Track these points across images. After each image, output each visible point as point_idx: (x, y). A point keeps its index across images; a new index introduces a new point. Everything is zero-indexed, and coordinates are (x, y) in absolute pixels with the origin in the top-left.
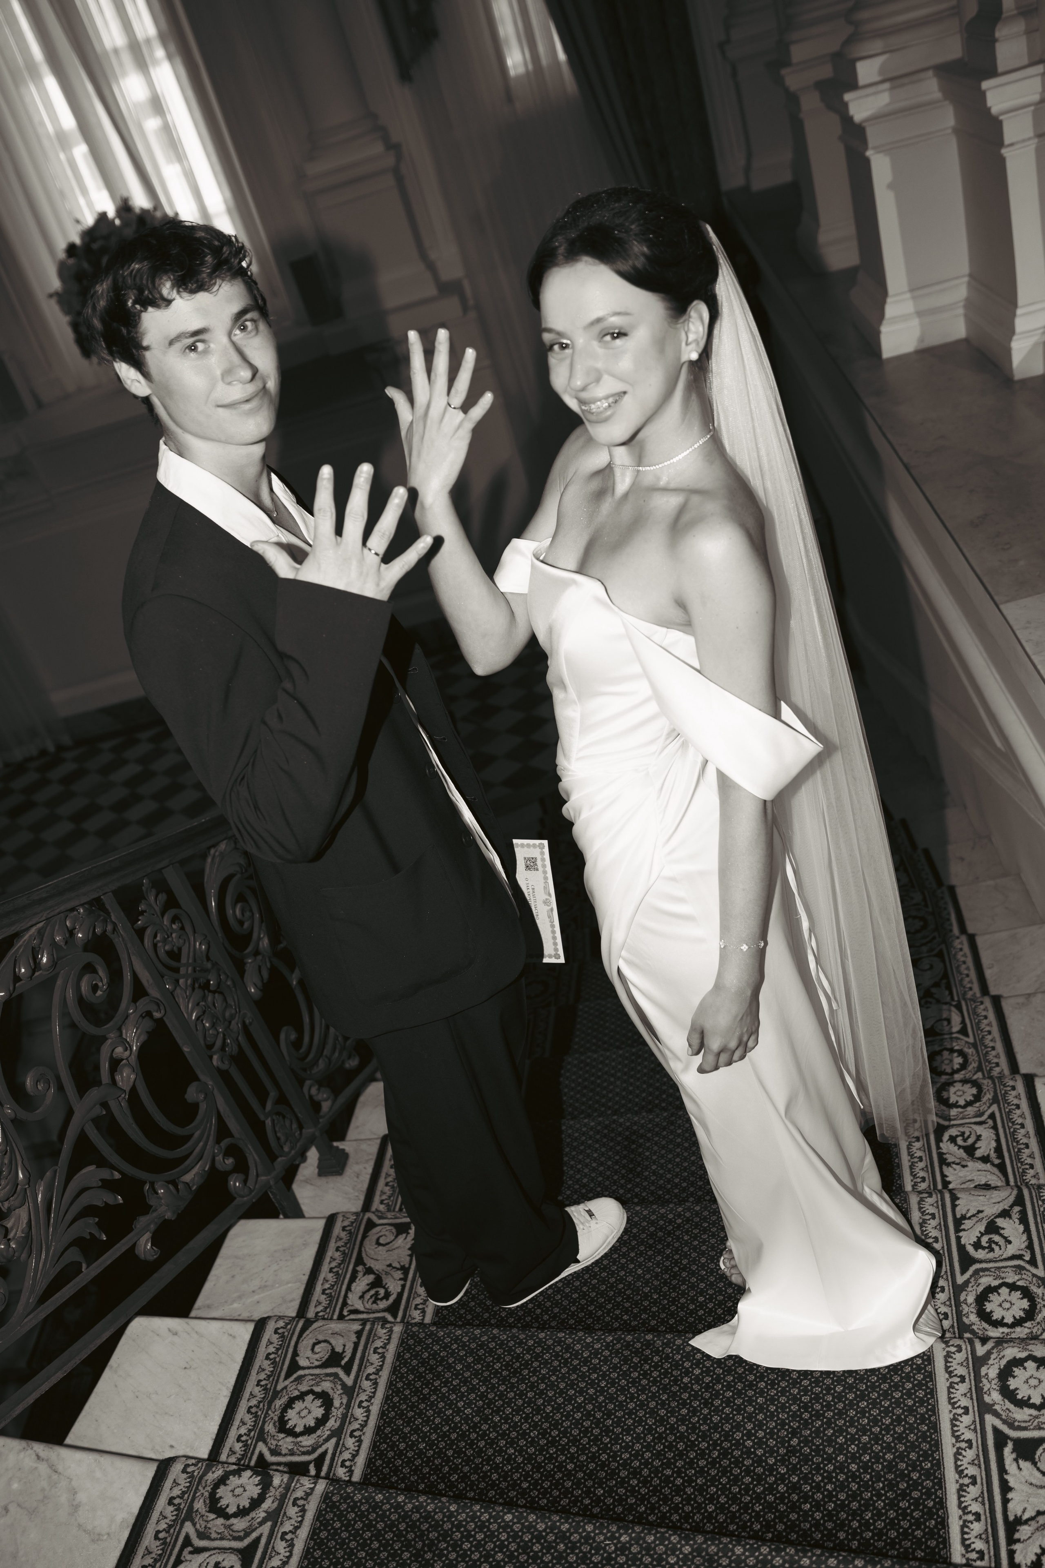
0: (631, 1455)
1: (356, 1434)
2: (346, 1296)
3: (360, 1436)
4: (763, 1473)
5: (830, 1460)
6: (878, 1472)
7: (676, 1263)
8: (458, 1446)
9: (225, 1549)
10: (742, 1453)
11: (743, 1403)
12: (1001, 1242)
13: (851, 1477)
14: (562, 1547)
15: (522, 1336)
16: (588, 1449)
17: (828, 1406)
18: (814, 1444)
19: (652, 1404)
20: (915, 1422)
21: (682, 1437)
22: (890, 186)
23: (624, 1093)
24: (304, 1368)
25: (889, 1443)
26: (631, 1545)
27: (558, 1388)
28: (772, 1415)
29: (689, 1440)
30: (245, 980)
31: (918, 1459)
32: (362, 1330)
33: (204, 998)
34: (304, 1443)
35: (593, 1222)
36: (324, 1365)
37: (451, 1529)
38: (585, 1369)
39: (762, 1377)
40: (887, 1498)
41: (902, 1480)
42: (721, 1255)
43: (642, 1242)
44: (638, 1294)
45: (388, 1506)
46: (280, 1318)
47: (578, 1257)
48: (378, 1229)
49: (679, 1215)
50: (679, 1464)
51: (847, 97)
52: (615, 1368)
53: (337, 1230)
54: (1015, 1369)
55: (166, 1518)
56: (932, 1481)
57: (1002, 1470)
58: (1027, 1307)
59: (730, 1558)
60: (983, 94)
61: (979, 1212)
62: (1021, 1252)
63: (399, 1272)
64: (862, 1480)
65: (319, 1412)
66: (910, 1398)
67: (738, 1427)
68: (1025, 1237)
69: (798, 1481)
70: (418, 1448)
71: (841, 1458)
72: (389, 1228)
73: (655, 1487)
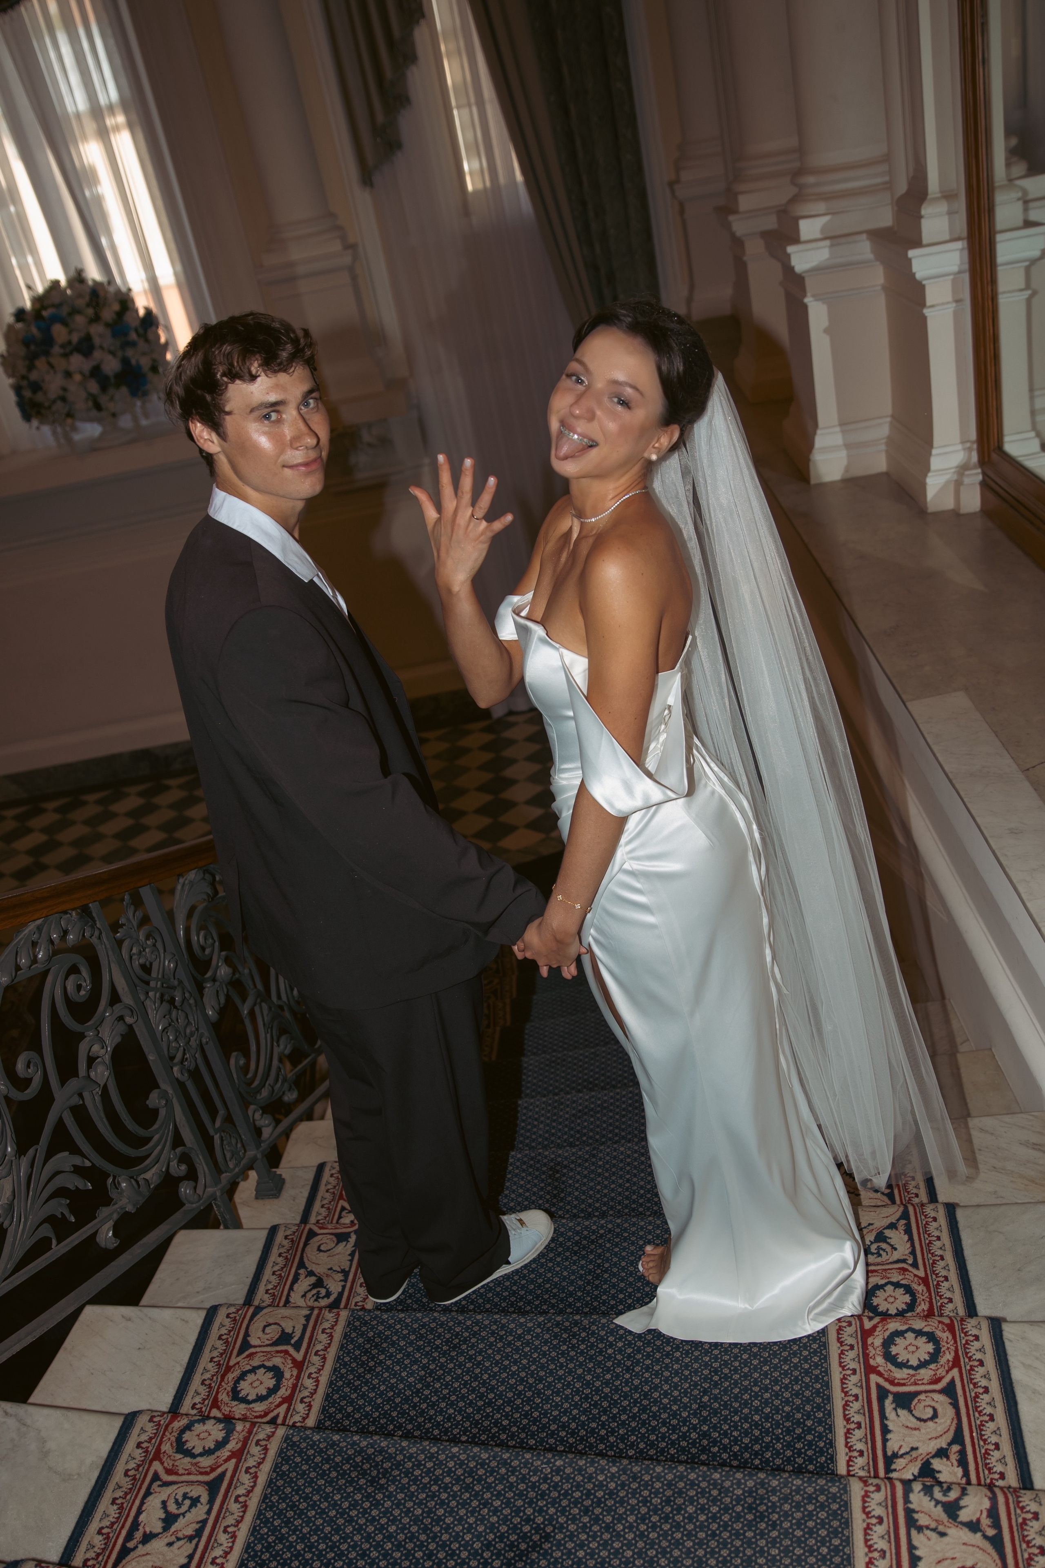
0: (560, 1412)
1: (306, 1400)
2: (288, 1295)
3: (310, 1402)
4: (678, 1424)
5: (736, 1412)
6: (778, 1421)
7: (599, 1266)
8: (402, 1408)
9: (192, 1482)
10: (659, 1409)
11: (661, 1369)
12: (888, 1248)
13: (754, 1425)
14: (503, 1471)
15: (461, 1318)
16: (522, 1408)
17: (736, 1370)
18: (722, 1400)
19: (580, 1371)
20: (810, 1381)
21: (606, 1397)
22: (826, 331)
23: (547, 1135)
24: (255, 1347)
25: (787, 1399)
26: (565, 1468)
27: (494, 1359)
28: (686, 1378)
29: (612, 1399)
30: (204, 999)
31: (812, 1410)
32: (311, 1314)
33: (170, 1013)
34: (256, 1409)
35: (524, 1230)
36: (275, 1344)
37: (403, 1460)
38: (518, 1344)
39: (677, 1348)
40: (785, 1441)
41: (799, 1426)
42: (640, 1259)
43: (568, 1249)
44: (563, 1292)
45: (345, 1444)
46: (230, 1305)
47: (510, 1259)
48: (319, 1237)
49: (602, 1227)
50: (604, 1418)
51: (790, 249)
52: (546, 1342)
53: (279, 1238)
54: (896, 1339)
55: (134, 1459)
56: (824, 1427)
57: (883, 1416)
58: (908, 1301)
59: (651, 1475)
60: (909, 261)
61: (870, 1224)
62: (905, 1257)
63: (340, 1275)
64: (763, 1427)
65: (271, 1383)
66: (806, 1362)
67: (656, 1388)
68: (908, 1245)
69: (708, 1430)
70: (364, 1411)
71: (746, 1411)
72: (329, 1236)
73: (582, 1437)
